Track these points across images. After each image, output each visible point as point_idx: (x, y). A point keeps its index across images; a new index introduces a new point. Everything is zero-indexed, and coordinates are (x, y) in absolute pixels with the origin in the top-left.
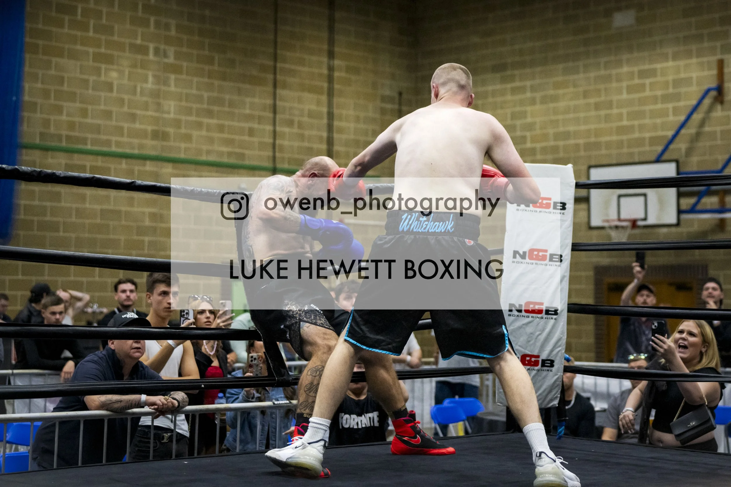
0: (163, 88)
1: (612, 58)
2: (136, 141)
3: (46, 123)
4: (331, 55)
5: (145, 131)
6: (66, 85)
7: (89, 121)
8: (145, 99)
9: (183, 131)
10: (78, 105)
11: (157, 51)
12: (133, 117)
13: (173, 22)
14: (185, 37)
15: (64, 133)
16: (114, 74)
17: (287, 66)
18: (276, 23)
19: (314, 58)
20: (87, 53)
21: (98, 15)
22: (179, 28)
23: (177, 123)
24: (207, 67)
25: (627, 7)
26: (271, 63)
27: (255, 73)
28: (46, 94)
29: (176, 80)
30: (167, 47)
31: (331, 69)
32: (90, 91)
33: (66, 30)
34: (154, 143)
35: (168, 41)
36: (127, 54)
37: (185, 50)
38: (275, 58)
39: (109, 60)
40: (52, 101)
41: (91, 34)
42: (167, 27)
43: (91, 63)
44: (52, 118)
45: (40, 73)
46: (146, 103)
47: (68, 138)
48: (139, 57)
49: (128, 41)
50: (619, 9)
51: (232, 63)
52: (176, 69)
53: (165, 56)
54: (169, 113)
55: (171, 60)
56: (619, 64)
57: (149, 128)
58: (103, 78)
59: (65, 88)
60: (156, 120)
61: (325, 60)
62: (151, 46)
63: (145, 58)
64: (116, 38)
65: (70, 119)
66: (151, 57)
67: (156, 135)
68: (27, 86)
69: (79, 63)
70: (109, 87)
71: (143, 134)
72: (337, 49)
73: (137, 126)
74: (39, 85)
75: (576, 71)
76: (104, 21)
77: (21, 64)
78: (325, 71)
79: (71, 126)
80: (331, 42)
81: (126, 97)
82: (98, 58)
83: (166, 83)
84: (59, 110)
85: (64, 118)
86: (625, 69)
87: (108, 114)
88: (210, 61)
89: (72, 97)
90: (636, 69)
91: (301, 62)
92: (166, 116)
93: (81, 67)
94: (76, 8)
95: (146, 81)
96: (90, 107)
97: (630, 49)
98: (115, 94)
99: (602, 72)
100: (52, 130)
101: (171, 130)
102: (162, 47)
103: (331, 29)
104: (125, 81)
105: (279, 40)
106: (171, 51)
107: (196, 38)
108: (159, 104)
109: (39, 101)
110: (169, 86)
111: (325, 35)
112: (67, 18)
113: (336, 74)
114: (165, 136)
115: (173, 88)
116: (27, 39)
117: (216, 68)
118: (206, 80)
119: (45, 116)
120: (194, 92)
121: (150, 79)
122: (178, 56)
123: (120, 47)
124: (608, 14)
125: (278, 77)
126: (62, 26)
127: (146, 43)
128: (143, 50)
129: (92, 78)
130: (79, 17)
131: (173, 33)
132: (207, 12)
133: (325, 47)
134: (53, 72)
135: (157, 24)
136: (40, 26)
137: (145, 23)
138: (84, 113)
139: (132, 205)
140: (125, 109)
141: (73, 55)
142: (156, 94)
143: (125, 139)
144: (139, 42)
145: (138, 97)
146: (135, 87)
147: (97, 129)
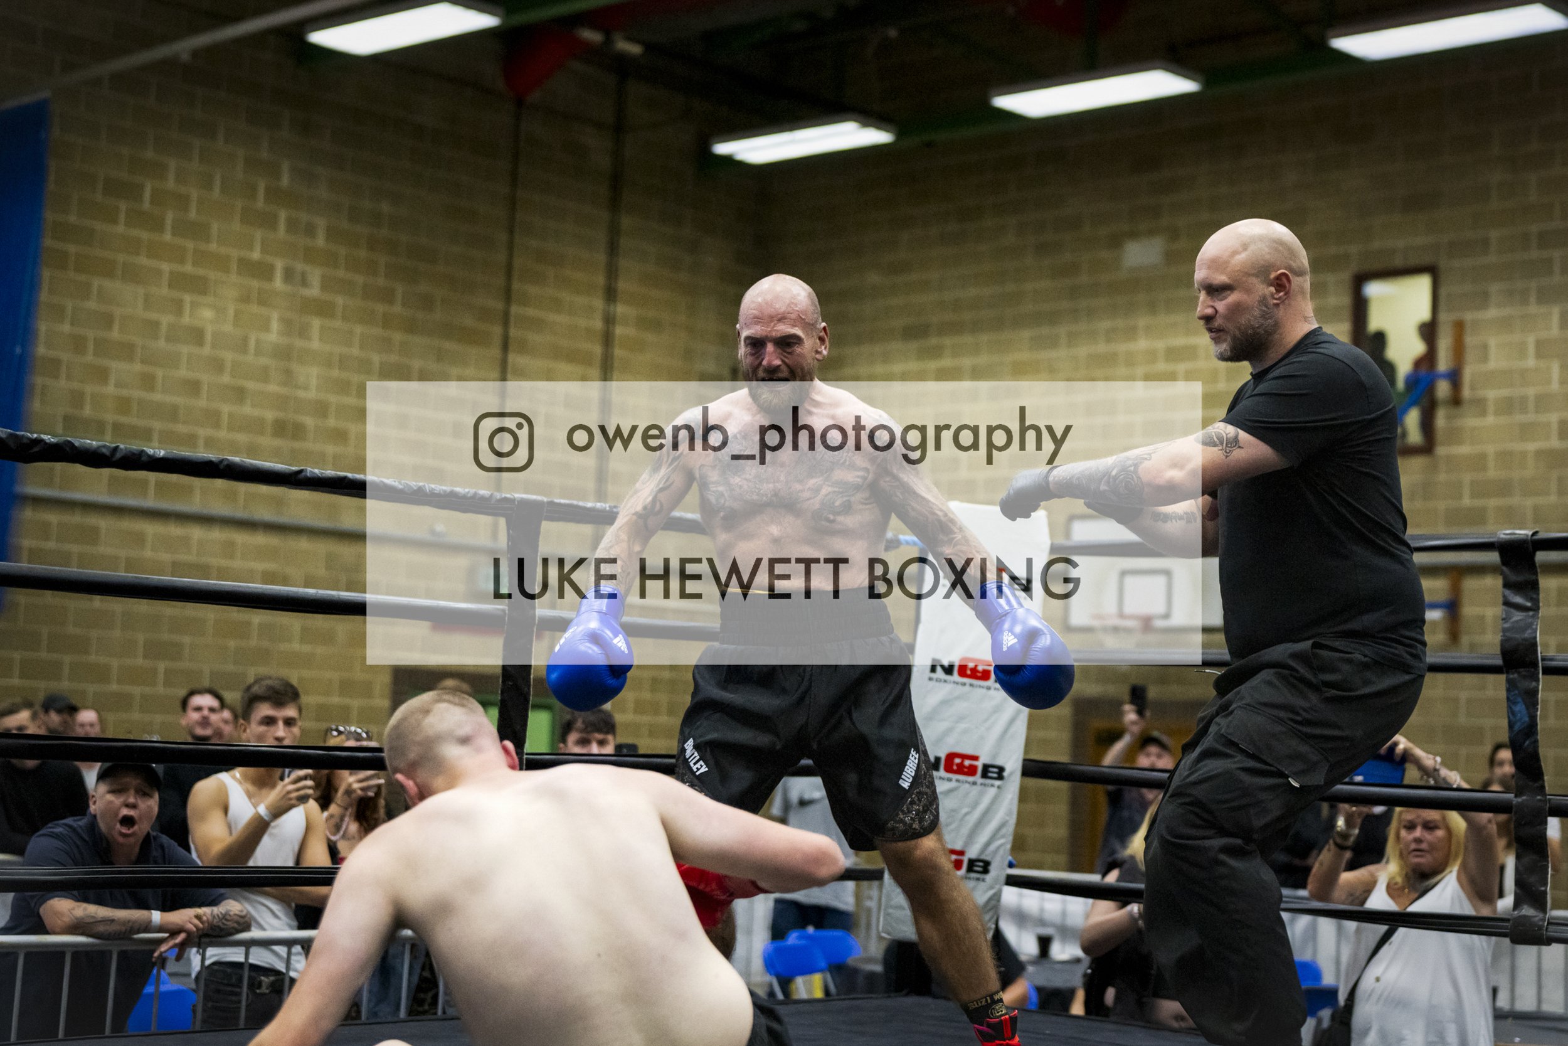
0: (299, 343)
1: (1120, 323)
2: (242, 438)
3: (77, 398)
4: (611, 295)
5: (261, 421)
6: (116, 327)
7: (157, 397)
8: (264, 361)
9: (332, 422)
10: (138, 367)
11: (289, 275)
12: (240, 394)
13: (321, 223)
14: (343, 251)
15: (110, 417)
16: (208, 314)
17: (531, 312)
18: (511, 232)
19: (581, 300)
20: (159, 272)
21: (183, 202)
22: (332, 234)
23: (321, 409)
24: (380, 308)
25: (1151, 233)
26: (499, 305)
27: (469, 321)
28: (78, 344)
29: (322, 328)
30: (308, 268)
31: (609, 320)
32: (162, 343)
33: (120, 229)
34: (278, 442)
35: (310, 255)
36: (234, 277)
37: (341, 273)
38: (508, 295)
39: (199, 286)
40: (89, 358)
41: (167, 237)
42: (310, 231)
43: (165, 291)
44: (89, 389)
45: (69, 305)
46: (265, 369)
47: (117, 427)
48: (255, 284)
49: (235, 253)
50: (1133, 235)
51: (427, 303)
52: (323, 309)
53: (304, 283)
54: (306, 388)
55: (314, 291)
56: (1131, 333)
57: (270, 415)
58: (186, 320)
59: (115, 334)
60: (282, 402)
61: (599, 303)
62: (279, 265)
63: (266, 285)
64: (213, 247)
65: (125, 392)
66: (278, 283)
67: (281, 428)
68: (43, 327)
69: (141, 291)
70: (197, 335)
71: (255, 426)
72: (622, 285)
73: (247, 410)
74: (66, 328)
75: (1053, 343)
76: (193, 214)
77: (34, 286)
78: (598, 324)
79: (124, 405)
80: (612, 273)
81: (228, 356)
82: (179, 282)
83: (303, 332)
84: (102, 375)
85: (110, 389)
86: (1142, 344)
87: (193, 387)
88: (387, 296)
89: (127, 351)
90: (1160, 345)
91: (557, 305)
92: (301, 394)
93: (147, 298)
94: (141, 187)
95: (266, 328)
96: (160, 373)
97: (1152, 308)
98: (207, 350)
99: (1101, 348)
100: (87, 411)
101: (309, 421)
102: (299, 266)
103: (613, 249)
104: (228, 328)
105: (517, 262)
106: (315, 275)
107: (363, 254)
108: (288, 372)
109: (65, 356)
110: (309, 339)
111: (601, 257)
112: (123, 206)
113: (619, 331)
114: (297, 431)
115: (315, 344)
116: (48, 242)
117: (397, 309)
118: (377, 331)
119: (75, 385)
120: (355, 351)
121: (275, 325)
122: (327, 284)
123: (222, 263)
124: (1116, 242)
125: (513, 332)
126: (114, 221)
127: (269, 259)
128: (263, 271)
129: (166, 320)
130: (146, 205)
131: (320, 241)
132: (385, 207)
133: (601, 280)
134: (92, 305)
135: (292, 226)
136: (72, 218)
137: (268, 221)
138: (148, 382)
139: (232, 557)
140: (226, 379)
141: (132, 275)
142: (284, 354)
143: (223, 434)
144: (256, 255)
145: (250, 358)
146: (245, 340)
147: (173, 413)
